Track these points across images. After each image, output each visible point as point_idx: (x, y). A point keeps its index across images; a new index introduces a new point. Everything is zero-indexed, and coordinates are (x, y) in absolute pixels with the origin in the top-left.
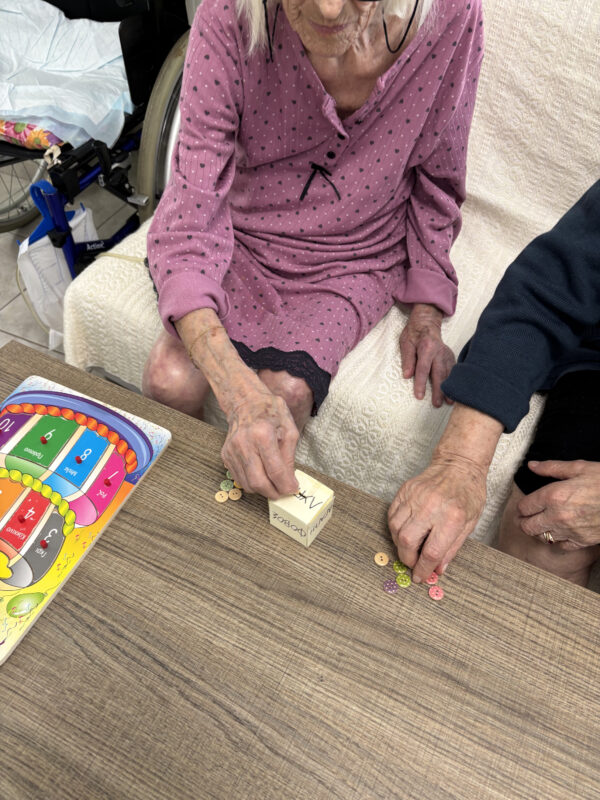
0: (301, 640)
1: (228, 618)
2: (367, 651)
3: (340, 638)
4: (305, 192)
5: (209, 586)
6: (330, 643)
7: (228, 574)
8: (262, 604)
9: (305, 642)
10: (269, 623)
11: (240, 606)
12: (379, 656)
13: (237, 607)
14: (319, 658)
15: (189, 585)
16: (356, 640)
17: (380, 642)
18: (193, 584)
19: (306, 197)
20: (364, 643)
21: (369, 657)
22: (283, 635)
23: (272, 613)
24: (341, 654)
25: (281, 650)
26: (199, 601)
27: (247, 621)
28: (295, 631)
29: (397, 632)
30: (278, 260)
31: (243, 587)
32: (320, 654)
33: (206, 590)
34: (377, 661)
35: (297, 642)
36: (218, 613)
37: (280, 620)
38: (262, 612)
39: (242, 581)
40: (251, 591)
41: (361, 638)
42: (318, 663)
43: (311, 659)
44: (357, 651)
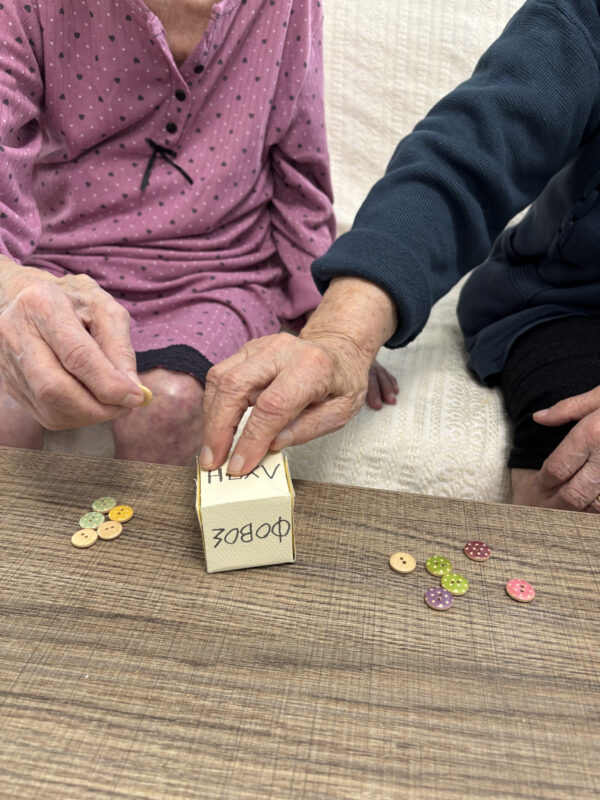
0: (311, 743)
1: (136, 746)
2: (452, 723)
3: (389, 714)
4: (145, 183)
5: (82, 694)
6: (373, 731)
7: (121, 658)
8: (206, 696)
9: (321, 744)
10: (231, 728)
11: (158, 715)
12: (477, 724)
13: (153, 718)
14: (364, 769)
15: (33, 704)
16: (421, 708)
17: (467, 698)
18: (44, 699)
19: (148, 188)
20: (439, 710)
21: (462, 733)
22: (269, 744)
23: (233, 707)
24: (404, 746)
25: (274, 777)
26: (60, 731)
27: (183, 739)
28: (293, 728)
29: (488, 669)
30: (122, 278)
31: (160, 674)
32: (361, 760)
33: (74, 703)
34: (481, 735)
35: (303, 750)
36: (110, 742)
37: (252, 717)
38: (211, 711)
39: (154, 664)
40: (177, 677)
41: (428, 701)
42: (363, 780)
43: (345, 776)
44: (433, 729)
